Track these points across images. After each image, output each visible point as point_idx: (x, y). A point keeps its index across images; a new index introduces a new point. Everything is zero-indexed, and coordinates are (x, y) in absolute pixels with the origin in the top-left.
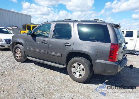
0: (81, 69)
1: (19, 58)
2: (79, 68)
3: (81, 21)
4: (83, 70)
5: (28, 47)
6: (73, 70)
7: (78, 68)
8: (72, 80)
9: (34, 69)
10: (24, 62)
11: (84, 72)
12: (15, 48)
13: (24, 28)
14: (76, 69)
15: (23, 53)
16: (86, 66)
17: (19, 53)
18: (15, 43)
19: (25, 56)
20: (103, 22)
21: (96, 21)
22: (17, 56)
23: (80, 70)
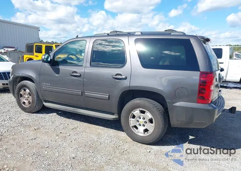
0: (146, 120)
1: (27, 106)
2: (144, 119)
3: (142, 34)
4: (151, 121)
5: (45, 85)
6: (132, 122)
7: (142, 118)
8: (131, 140)
9: (57, 123)
10: (37, 112)
11: (153, 125)
12: (19, 88)
13: (30, 49)
14: (138, 121)
15: (35, 97)
16: (157, 113)
17: (26, 96)
18: (19, 79)
19: (39, 100)
20: (182, 34)
21: (169, 32)
22: (24, 103)
23: (146, 122)
